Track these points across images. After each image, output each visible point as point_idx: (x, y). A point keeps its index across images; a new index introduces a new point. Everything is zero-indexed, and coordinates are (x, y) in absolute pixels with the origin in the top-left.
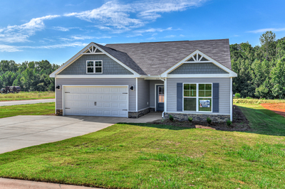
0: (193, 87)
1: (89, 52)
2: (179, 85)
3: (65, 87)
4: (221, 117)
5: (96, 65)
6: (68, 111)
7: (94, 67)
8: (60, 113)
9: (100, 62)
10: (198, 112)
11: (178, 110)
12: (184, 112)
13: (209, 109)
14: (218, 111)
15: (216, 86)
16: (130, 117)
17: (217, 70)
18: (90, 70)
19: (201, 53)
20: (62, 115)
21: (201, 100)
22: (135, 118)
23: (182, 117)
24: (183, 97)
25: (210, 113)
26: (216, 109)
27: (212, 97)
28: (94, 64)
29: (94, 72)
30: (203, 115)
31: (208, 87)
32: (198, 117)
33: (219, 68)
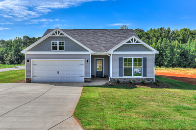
0: (130, 60)
1: (54, 34)
2: (121, 59)
3: (33, 61)
4: (148, 79)
5: (59, 45)
6: (35, 79)
7: (58, 46)
8: (29, 81)
9: (63, 42)
10: (133, 76)
11: (120, 76)
12: (124, 77)
13: (140, 75)
14: (146, 76)
15: (145, 59)
16: (85, 82)
17: (145, 49)
18: (55, 48)
19: (136, 38)
20: (31, 82)
21: (135, 69)
22: (90, 82)
23: (123, 80)
24: (124, 67)
25: (141, 77)
26: (145, 75)
27: (142, 67)
28: (58, 44)
29: (58, 50)
30: (137, 79)
31: (140, 60)
32: (133, 80)
33: (146, 48)
